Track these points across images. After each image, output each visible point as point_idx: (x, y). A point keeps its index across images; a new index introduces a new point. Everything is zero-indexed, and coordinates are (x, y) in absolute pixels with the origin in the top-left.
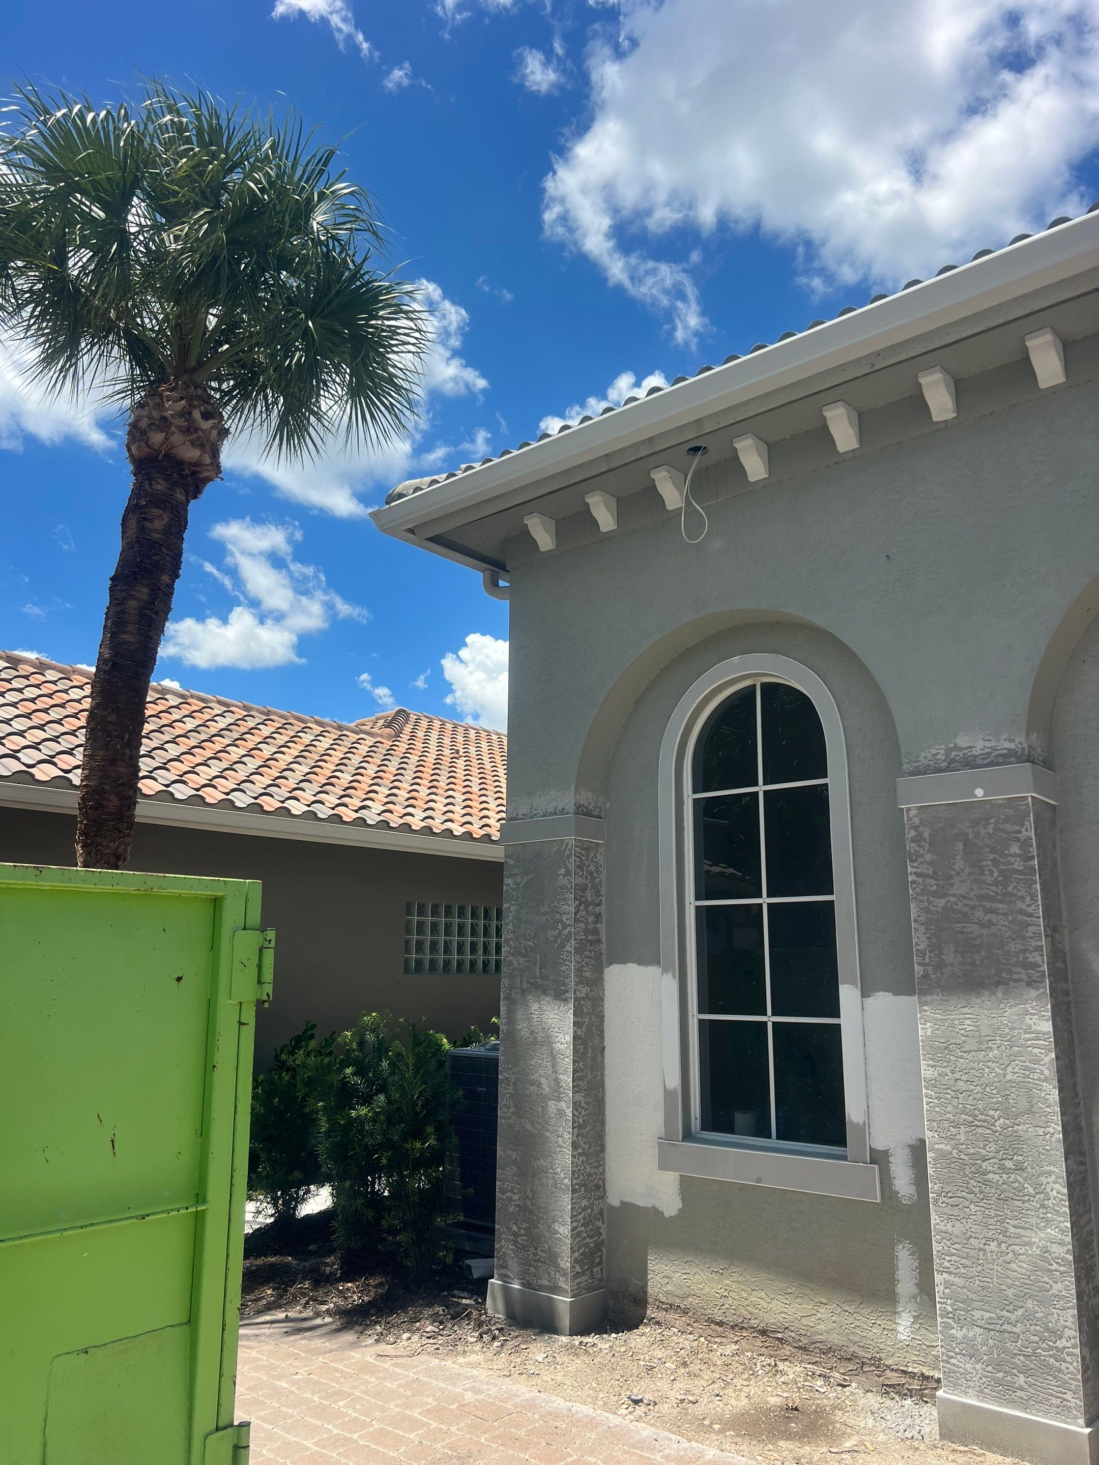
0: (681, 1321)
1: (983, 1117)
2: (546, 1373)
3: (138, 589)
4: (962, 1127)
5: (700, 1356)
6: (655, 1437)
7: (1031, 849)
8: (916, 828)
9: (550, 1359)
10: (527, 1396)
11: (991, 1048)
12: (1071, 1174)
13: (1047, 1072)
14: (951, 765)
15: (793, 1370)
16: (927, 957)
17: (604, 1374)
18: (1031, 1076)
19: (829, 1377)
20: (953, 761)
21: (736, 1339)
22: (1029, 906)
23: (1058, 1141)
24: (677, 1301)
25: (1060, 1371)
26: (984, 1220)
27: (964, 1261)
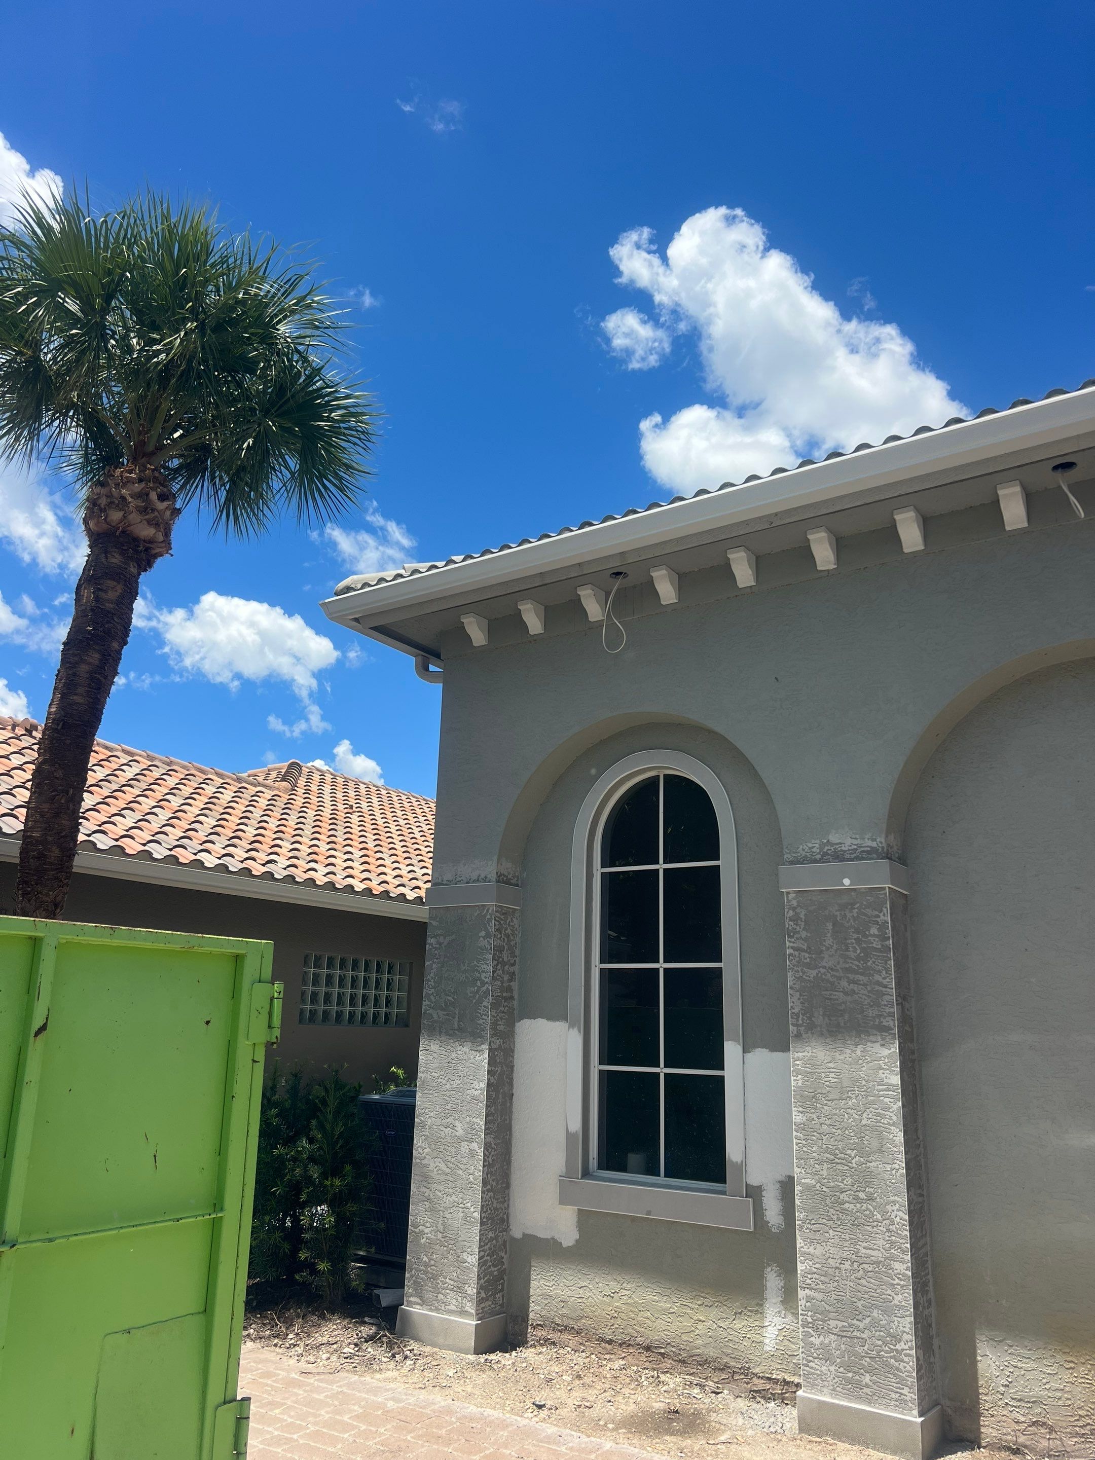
0: (573, 1340)
1: (842, 1156)
2: (456, 1386)
3: (90, 654)
4: (825, 1164)
5: (592, 1370)
6: (560, 1434)
7: (887, 931)
8: (794, 909)
9: (460, 1374)
10: (443, 1404)
11: (850, 1098)
12: (911, 1204)
13: (895, 1118)
14: (824, 858)
15: (673, 1381)
16: (800, 1019)
17: (508, 1385)
18: (882, 1121)
19: (704, 1386)
20: (826, 854)
21: (624, 1355)
22: (884, 978)
23: (902, 1175)
24: (572, 1323)
25: (899, 1370)
26: (841, 1243)
27: (823, 1278)
